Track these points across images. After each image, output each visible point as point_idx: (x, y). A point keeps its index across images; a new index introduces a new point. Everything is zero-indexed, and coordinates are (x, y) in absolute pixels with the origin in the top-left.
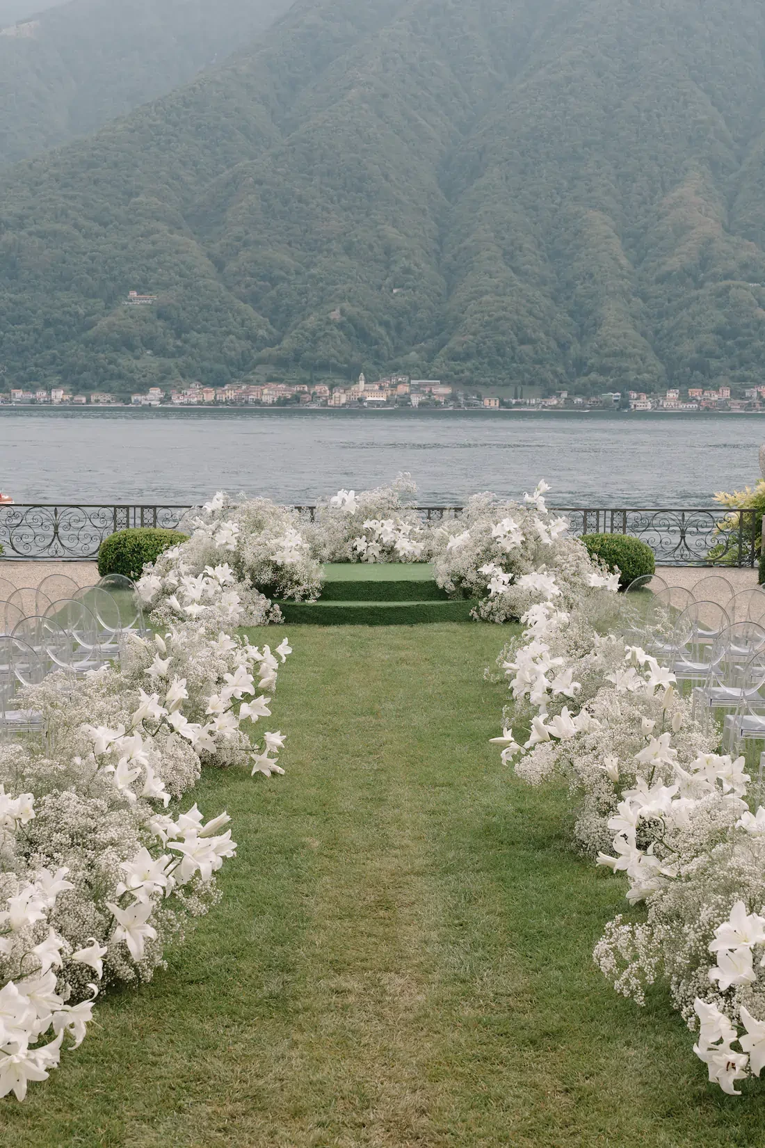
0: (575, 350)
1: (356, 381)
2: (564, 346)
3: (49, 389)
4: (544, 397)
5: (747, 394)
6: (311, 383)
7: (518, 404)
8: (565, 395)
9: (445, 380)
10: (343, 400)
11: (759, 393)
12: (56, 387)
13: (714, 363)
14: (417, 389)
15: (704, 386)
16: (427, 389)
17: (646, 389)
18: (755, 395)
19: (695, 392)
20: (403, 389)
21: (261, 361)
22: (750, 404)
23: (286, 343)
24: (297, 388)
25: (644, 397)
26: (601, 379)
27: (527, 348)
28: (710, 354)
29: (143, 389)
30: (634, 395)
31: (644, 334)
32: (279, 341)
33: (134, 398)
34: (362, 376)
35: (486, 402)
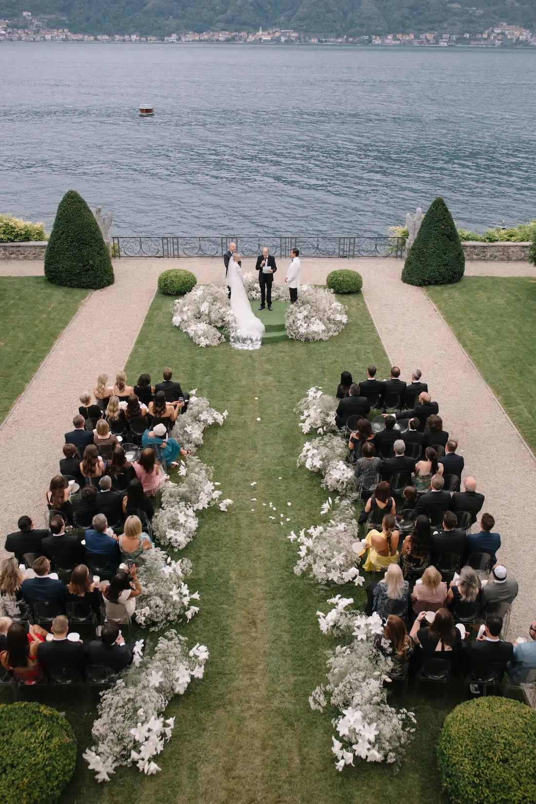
0: (350, 16)
1: (258, 31)
2: (345, 14)
3: (130, 35)
4: (337, 38)
5: (421, 37)
6: (239, 31)
7: (326, 41)
8: (345, 37)
9: (295, 30)
10: (253, 39)
11: (426, 36)
12: (133, 34)
13: (408, 22)
14: (284, 34)
15: (403, 33)
16: (288, 34)
17: (379, 34)
18: (424, 37)
19: (399, 36)
20: (277, 34)
21: (219, 21)
22: (422, 42)
23: (229, 12)
24: (234, 34)
25: (378, 38)
26: (361, 29)
27: (330, 15)
28: (407, 18)
29: (170, 36)
30: (374, 37)
31: (379, 9)
32: (225, 12)
33: (166, 39)
34: (261, 28)
35: (312, 40)
